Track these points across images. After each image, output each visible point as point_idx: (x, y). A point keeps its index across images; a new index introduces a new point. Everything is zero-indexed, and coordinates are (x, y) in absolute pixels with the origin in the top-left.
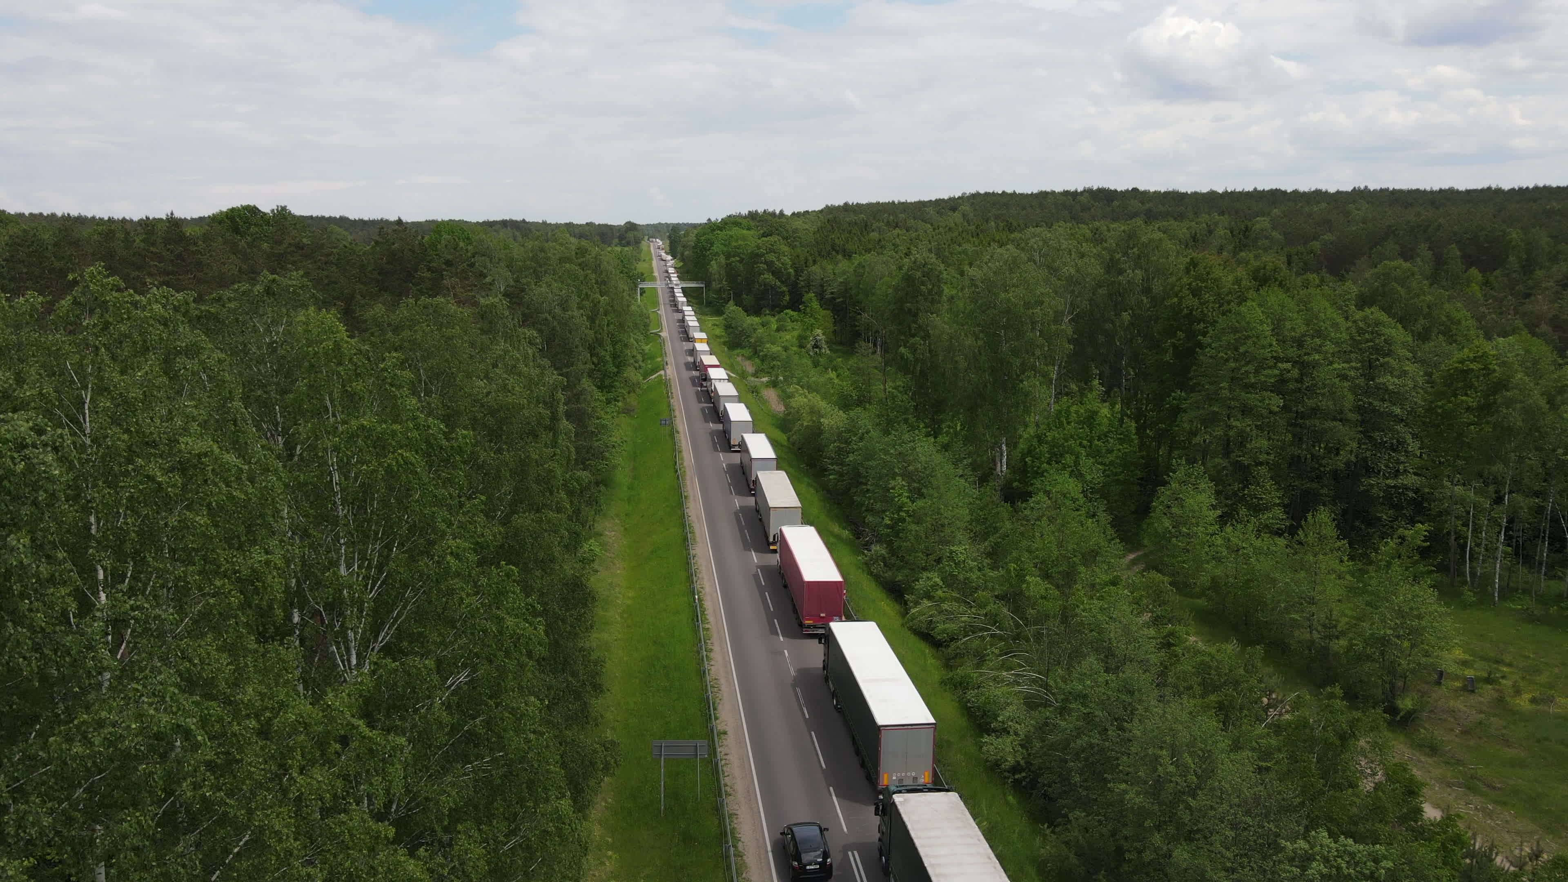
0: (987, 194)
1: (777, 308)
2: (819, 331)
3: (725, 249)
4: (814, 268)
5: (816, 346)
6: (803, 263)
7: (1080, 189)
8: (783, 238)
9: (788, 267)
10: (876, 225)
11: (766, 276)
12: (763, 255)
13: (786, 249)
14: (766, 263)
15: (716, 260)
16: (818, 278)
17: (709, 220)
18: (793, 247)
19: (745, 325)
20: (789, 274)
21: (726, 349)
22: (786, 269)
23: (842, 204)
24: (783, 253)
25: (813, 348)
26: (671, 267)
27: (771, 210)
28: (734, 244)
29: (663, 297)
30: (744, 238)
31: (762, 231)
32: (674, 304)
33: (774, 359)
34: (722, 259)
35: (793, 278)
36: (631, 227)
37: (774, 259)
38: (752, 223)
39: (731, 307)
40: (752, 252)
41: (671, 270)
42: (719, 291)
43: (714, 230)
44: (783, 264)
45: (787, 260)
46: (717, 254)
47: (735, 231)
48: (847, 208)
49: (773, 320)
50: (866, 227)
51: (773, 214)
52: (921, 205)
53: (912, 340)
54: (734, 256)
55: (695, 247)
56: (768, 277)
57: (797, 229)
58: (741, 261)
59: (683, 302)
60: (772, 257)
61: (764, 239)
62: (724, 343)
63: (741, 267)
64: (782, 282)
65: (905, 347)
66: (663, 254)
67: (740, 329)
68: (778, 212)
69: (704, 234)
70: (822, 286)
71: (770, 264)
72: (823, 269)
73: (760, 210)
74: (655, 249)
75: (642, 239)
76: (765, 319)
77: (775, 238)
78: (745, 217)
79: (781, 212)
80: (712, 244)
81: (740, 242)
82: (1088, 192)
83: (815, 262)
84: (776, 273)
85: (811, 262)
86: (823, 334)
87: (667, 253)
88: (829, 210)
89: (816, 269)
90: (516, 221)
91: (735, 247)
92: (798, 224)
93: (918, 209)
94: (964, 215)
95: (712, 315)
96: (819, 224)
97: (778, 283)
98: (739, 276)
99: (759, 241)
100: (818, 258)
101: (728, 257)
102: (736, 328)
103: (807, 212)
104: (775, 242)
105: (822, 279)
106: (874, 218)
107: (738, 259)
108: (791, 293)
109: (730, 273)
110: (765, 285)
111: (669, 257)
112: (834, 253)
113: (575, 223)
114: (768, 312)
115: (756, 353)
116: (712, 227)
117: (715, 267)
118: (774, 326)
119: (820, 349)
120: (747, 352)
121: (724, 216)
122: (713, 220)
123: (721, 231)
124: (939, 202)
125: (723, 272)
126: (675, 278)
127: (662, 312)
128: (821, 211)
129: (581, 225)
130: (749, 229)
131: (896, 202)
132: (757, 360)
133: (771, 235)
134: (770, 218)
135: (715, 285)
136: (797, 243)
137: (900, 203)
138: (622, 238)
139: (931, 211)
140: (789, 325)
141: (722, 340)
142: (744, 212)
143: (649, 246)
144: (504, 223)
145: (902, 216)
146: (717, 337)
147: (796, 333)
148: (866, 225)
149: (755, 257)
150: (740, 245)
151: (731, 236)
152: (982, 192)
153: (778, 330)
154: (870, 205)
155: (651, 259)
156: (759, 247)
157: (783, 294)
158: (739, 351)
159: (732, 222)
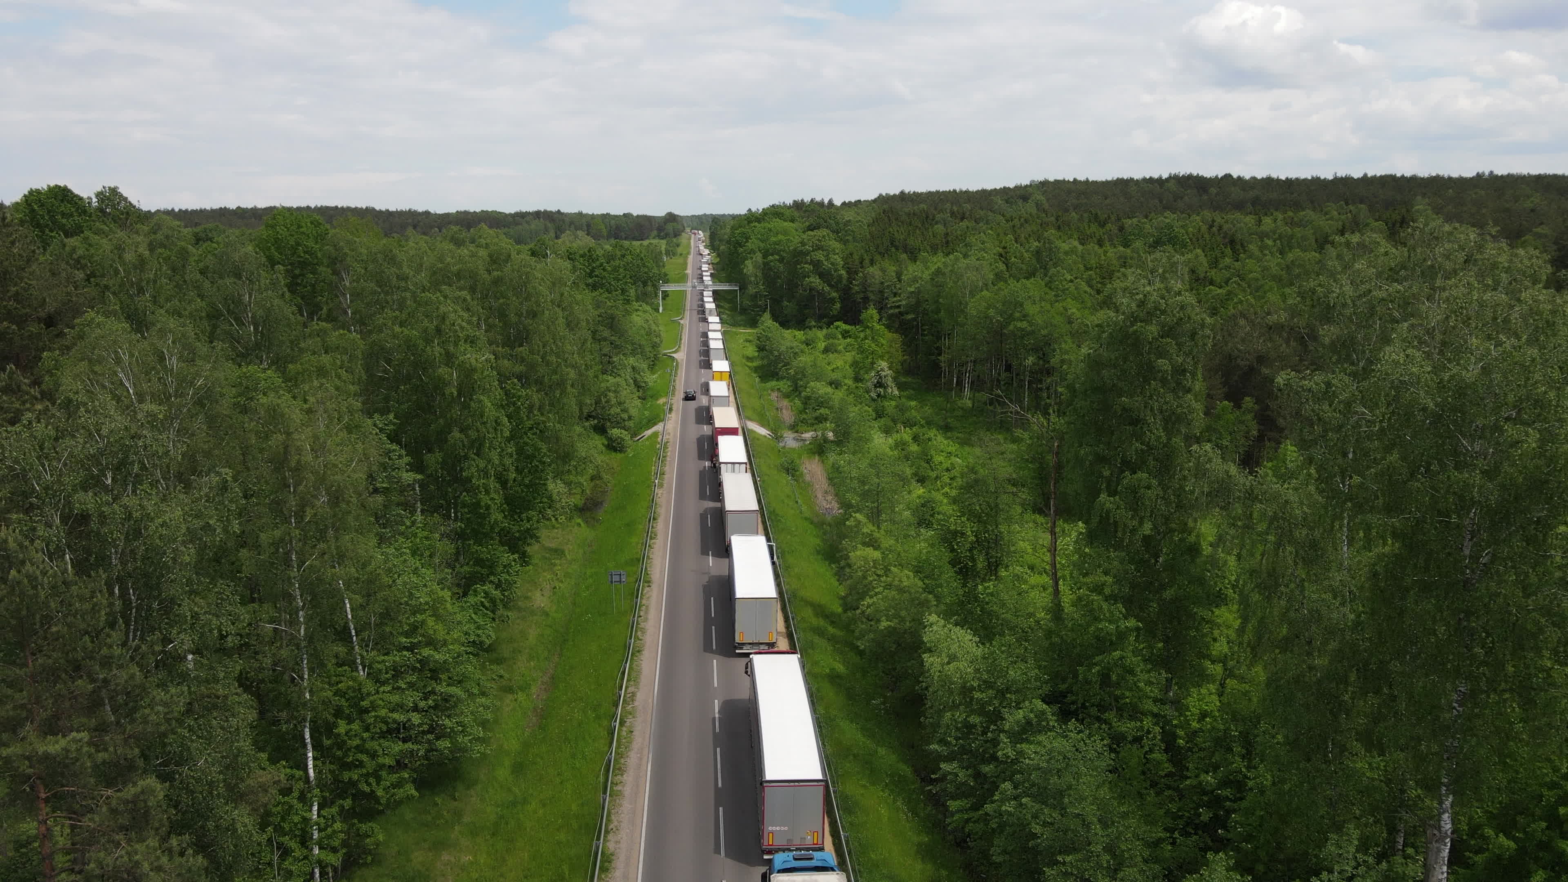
0: (1057, 182)
1: (826, 319)
2: (884, 364)
3: (762, 245)
4: (871, 270)
5: (879, 384)
6: (857, 262)
7: (1165, 176)
8: (833, 232)
9: (840, 267)
10: (939, 217)
11: (812, 279)
12: (808, 253)
13: (836, 245)
14: (811, 262)
15: (752, 258)
16: (877, 282)
17: (750, 210)
18: (845, 242)
19: (783, 348)
20: (840, 276)
21: (757, 380)
22: (836, 270)
23: (897, 193)
24: (834, 250)
25: (876, 387)
26: (707, 263)
27: (818, 199)
28: (774, 239)
29: (690, 302)
30: (785, 232)
31: (807, 224)
32: (702, 311)
33: (821, 405)
34: (759, 257)
35: (844, 282)
36: (671, 218)
37: (823, 258)
38: (796, 214)
39: (767, 320)
40: (795, 250)
41: (705, 267)
42: (755, 297)
43: (749, 222)
44: (832, 264)
45: (838, 259)
46: (752, 251)
47: (777, 224)
48: (903, 197)
49: (820, 334)
50: (928, 219)
51: (821, 204)
52: (984, 195)
53: (1128, 478)
54: (772, 255)
55: (729, 242)
56: (815, 281)
57: (849, 221)
58: (781, 260)
59: (711, 310)
60: (819, 256)
61: (810, 233)
62: (756, 370)
63: (781, 267)
64: (830, 285)
65: (1112, 493)
66: (702, 248)
67: (776, 353)
68: (826, 202)
69: (740, 227)
70: (881, 292)
71: (817, 264)
72: (883, 270)
73: (807, 199)
74: (695, 242)
75: (683, 231)
76: (811, 334)
77: (824, 232)
78: (790, 207)
79: (830, 201)
80: (747, 238)
81: (780, 237)
82: (1175, 179)
83: (872, 262)
84: (824, 275)
85: (867, 261)
86: (890, 368)
87: (706, 247)
88: (883, 200)
89: (874, 271)
90: (551, 212)
91: (775, 243)
92: (849, 215)
93: (984, 197)
94: (1037, 204)
95: (745, 326)
96: (873, 215)
97: (827, 289)
98: (779, 277)
99: (805, 236)
100: (878, 257)
101: (765, 256)
102: (771, 352)
103: (859, 201)
104: (824, 237)
105: (882, 283)
106: (936, 209)
107: (777, 257)
108: (842, 300)
109: (768, 274)
110: (810, 290)
111: (707, 252)
112: (893, 249)
113: (612, 213)
114: (813, 323)
115: (796, 389)
116: (751, 218)
117: (750, 267)
118: (822, 345)
119: (885, 388)
120: (785, 385)
121: (766, 206)
122: (753, 210)
123: (759, 222)
124: (1005, 190)
125: (759, 274)
126: (707, 279)
127: (685, 322)
128: (875, 201)
129: (616, 216)
130: (792, 221)
131: (958, 191)
132: (797, 401)
133: (819, 228)
134: (818, 208)
135: (751, 290)
136: (850, 238)
137: (961, 191)
138: (660, 229)
139: (999, 201)
140: (841, 343)
141: (755, 364)
142: (789, 201)
143: (690, 239)
144: (538, 214)
145: (968, 206)
146: (749, 359)
147: (849, 357)
148: (927, 217)
149: (799, 255)
150: (780, 241)
151: (770, 230)
152: (1051, 179)
153: (826, 350)
154: (930, 193)
155: (689, 253)
156: (803, 244)
157: (832, 301)
158: (773, 383)
159: (775, 212)
